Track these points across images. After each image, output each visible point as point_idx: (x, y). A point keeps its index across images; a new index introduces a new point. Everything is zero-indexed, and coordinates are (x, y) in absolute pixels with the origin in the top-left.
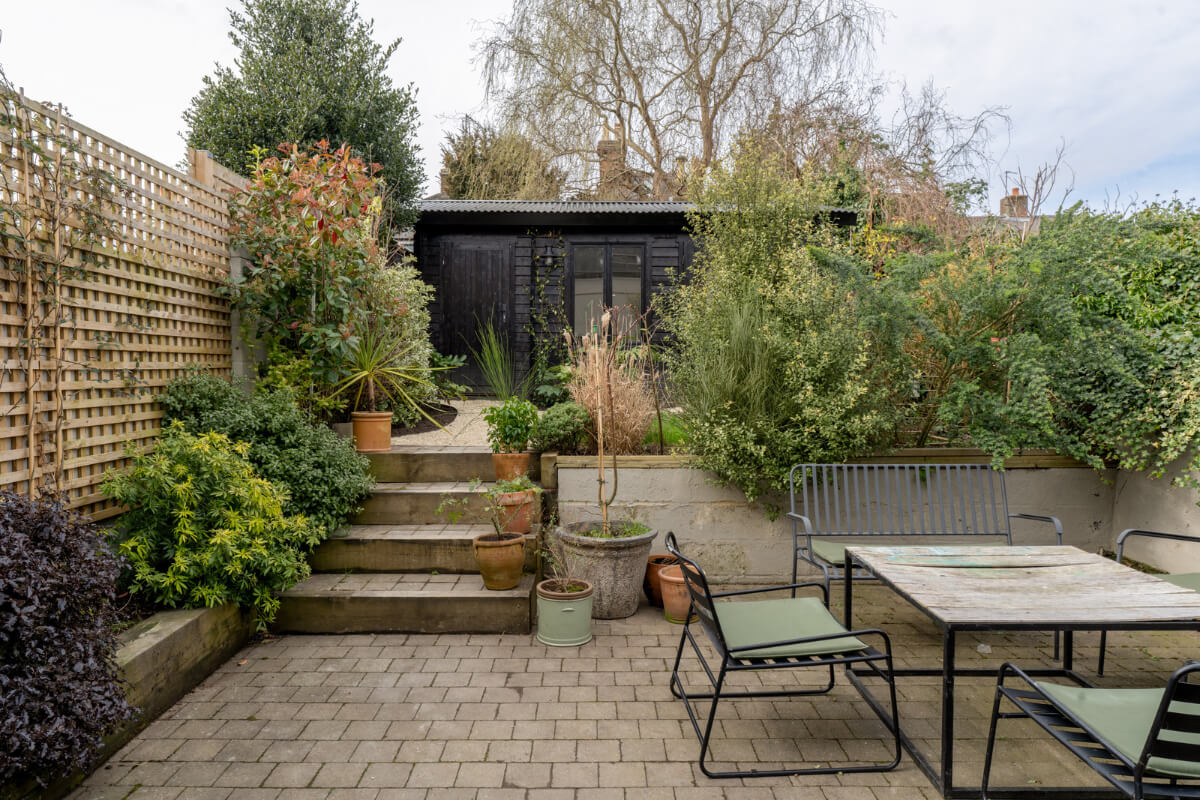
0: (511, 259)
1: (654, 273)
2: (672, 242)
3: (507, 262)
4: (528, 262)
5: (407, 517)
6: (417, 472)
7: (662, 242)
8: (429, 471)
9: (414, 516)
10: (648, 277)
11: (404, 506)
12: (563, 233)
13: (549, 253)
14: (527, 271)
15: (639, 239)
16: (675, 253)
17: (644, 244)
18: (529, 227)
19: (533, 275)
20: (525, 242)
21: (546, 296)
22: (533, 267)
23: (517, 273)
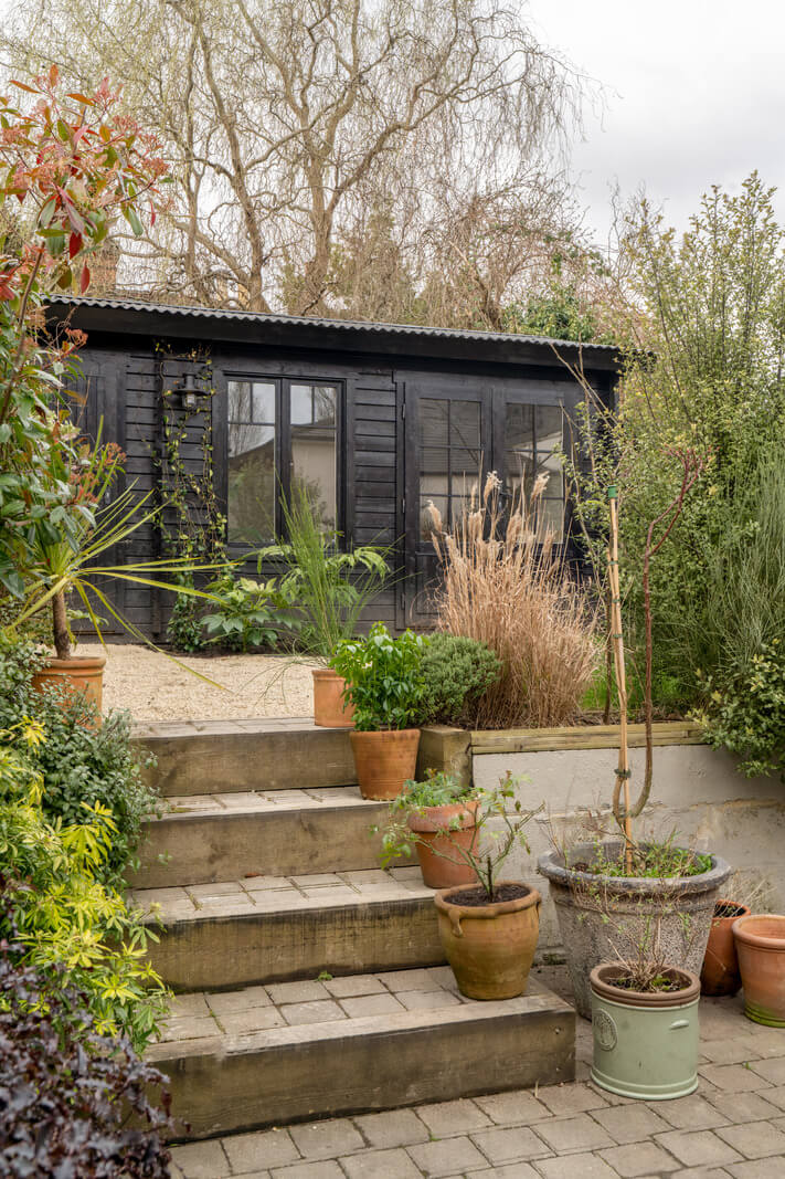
0: (119, 393)
1: (358, 431)
2: (387, 383)
3: (113, 398)
4: (147, 400)
5: (205, 870)
6: (173, 775)
7: (370, 382)
8: (197, 772)
9: (218, 864)
10: (349, 437)
11: (197, 846)
12: (214, 355)
13: (190, 387)
14: (147, 416)
15: (336, 373)
16: (390, 400)
17: (342, 382)
18: (158, 339)
19: (159, 425)
20: (143, 364)
21: (182, 459)
22: (158, 410)
23: (130, 418)
